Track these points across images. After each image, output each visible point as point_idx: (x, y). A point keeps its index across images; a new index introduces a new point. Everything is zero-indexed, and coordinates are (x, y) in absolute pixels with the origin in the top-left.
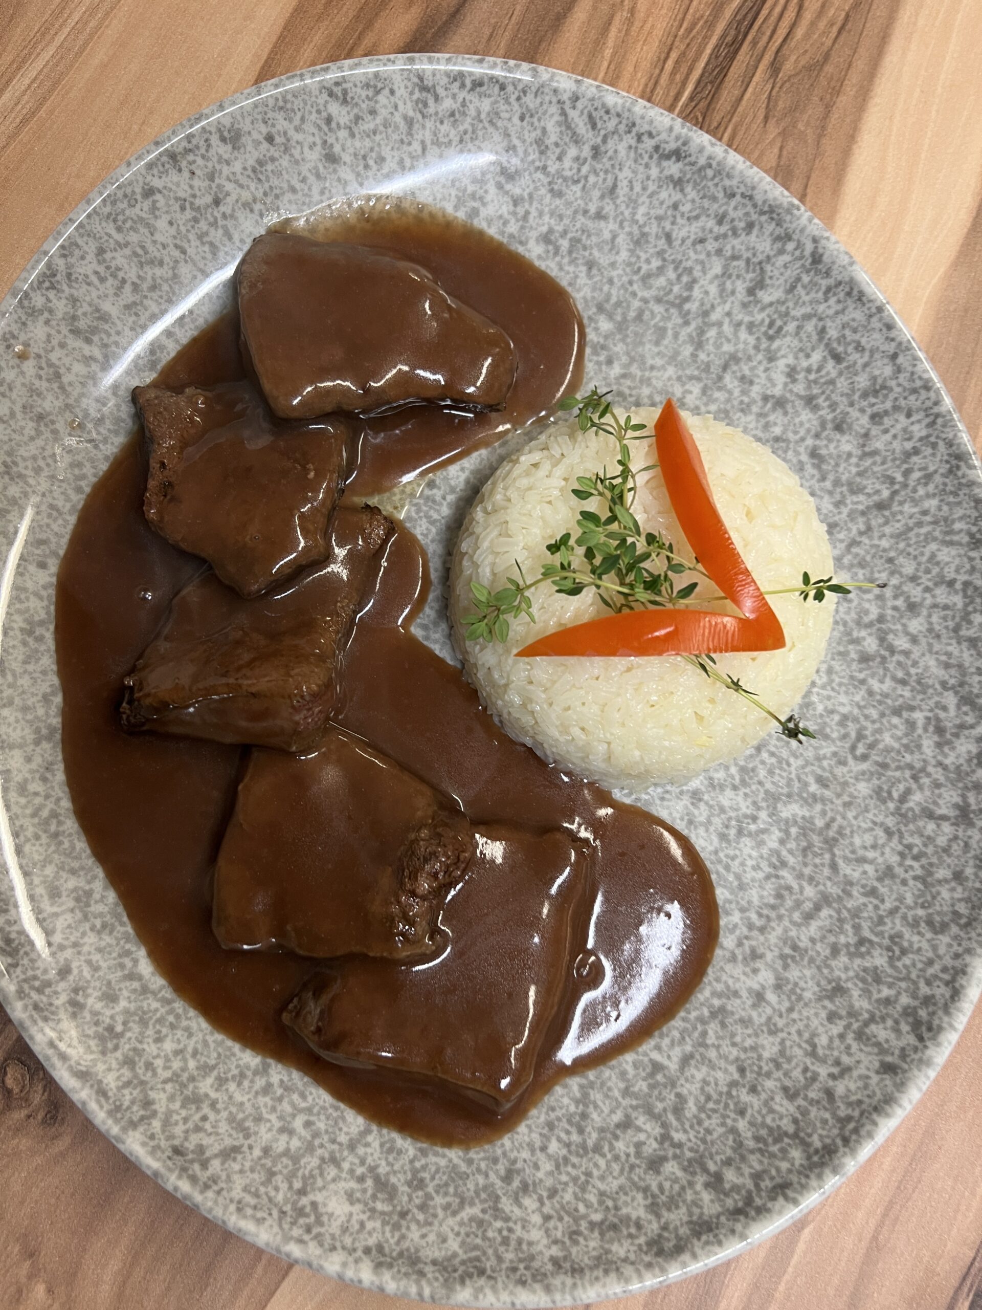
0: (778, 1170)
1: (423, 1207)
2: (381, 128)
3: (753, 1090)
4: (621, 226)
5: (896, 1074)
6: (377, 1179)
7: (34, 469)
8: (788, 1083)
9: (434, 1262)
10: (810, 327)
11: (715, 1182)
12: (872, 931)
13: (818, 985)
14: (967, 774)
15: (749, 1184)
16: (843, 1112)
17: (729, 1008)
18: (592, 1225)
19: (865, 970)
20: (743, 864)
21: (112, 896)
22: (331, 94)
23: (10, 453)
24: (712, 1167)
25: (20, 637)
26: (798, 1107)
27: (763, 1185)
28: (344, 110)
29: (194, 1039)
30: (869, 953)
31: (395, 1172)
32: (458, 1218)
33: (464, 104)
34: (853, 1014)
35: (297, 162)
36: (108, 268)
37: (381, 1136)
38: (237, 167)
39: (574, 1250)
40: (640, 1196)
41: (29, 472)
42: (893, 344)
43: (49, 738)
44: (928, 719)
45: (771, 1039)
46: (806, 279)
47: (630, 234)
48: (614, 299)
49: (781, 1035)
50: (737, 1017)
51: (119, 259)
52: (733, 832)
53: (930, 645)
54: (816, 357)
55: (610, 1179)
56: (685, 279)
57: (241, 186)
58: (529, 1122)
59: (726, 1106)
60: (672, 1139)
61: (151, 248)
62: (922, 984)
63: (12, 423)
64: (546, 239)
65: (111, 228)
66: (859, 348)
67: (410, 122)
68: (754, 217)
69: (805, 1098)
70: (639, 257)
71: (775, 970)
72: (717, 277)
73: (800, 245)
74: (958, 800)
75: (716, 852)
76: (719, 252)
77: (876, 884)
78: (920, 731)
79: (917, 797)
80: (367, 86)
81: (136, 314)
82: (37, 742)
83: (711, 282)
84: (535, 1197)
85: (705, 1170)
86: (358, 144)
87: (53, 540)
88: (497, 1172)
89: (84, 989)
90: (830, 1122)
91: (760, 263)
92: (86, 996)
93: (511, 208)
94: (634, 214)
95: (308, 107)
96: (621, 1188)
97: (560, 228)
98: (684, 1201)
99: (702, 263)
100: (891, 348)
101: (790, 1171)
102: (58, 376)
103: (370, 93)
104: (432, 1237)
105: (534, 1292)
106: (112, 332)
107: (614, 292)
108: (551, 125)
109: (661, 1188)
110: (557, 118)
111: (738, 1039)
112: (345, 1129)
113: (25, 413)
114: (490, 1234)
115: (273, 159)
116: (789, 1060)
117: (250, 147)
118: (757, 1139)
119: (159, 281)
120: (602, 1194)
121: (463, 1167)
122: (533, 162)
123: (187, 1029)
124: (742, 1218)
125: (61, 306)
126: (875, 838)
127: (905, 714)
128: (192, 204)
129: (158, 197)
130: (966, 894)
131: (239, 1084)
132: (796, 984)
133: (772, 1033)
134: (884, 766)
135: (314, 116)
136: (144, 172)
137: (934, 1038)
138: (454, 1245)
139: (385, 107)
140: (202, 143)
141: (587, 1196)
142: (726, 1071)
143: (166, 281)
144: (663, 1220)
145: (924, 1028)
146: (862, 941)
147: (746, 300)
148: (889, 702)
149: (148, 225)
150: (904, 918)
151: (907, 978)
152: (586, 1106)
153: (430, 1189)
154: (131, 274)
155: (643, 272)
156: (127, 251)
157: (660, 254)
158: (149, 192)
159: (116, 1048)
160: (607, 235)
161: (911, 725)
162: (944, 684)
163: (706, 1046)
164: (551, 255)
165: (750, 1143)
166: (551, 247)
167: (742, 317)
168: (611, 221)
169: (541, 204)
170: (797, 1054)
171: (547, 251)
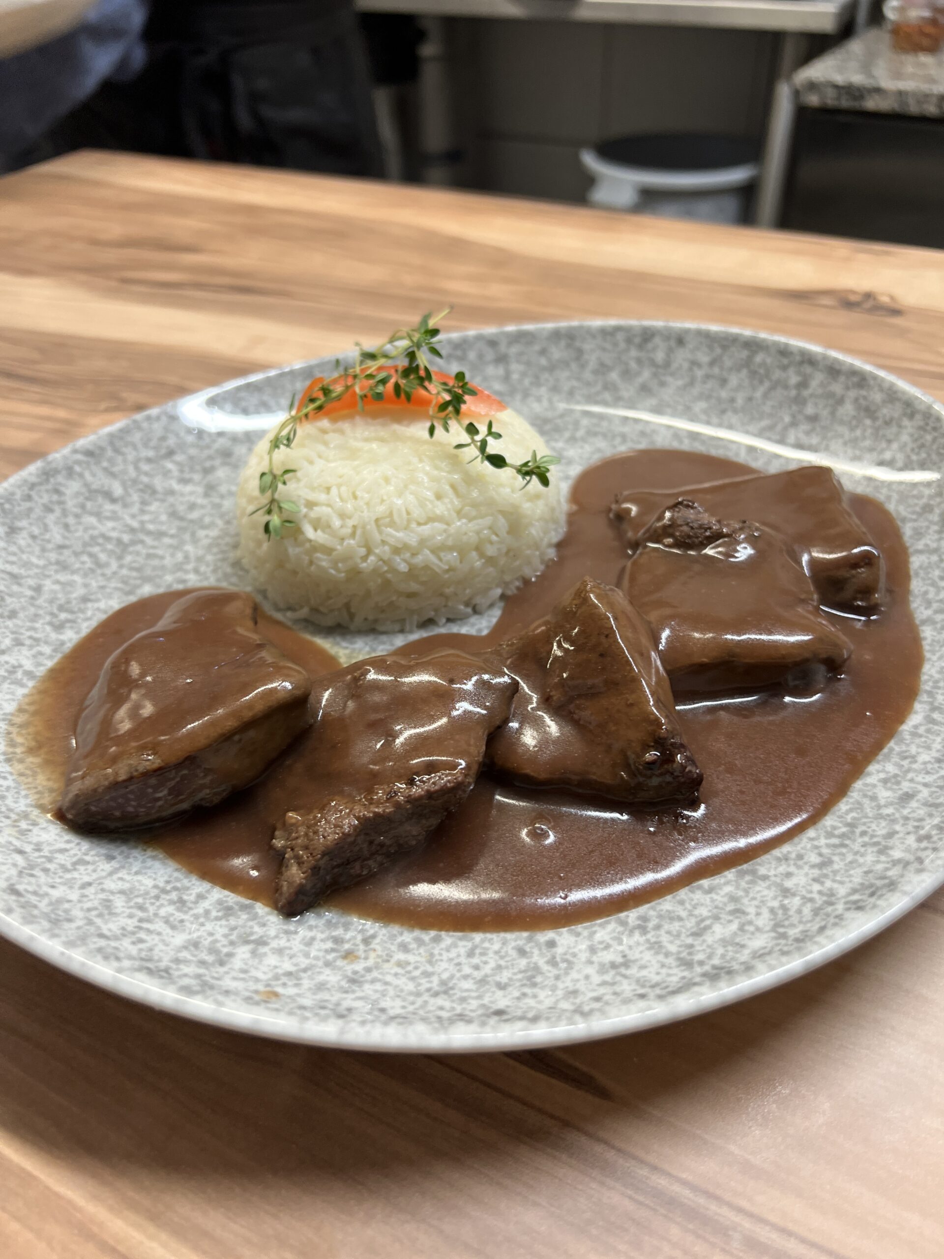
0: (773, 361)
4: (49, 576)
5: (681, 337)
7: (428, 977)
8: (718, 386)
10: (145, 467)
12: (596, 385)
13: (646, 398)
15: (791, 369)
19: (624, 381)
20: (583, 453)
23: (417, 995)
25: (653, 932)
26: (729, 373)
27: (787, 363)
30: (611, 382)
31: (931, 522)
37: (913, 544)
40: (838, 413)
46: (105, 464)
47: (56, 572)
48: (120, 585)
49: (688, 403)
51: (109, 926)
55: (840, 432)
56: (101, 541)
59: (752, 408)
60: (792, 421)
61: (88, 905)
62: (619, 348)
63: (373, 997)
64: (59, 627)
65: (70, 925)
66: (163, 439)
68: (49, 487)
69: (722, 373)
70: (79, 569)
72: (100, 521)
73: (78, 462)
74: (492, 366)
75: (580, 464)
76: (77, 516)
77: (564, 393)
81: (182, 921)
90: (728, 354)
91: (91, 491)
94: (37, 566)
96: (841, 424)
97: (48, 618)
98: (824, 391)
101: (770, 356)
102: (289, 974)
105: (937, 412)
106: (210, 939)
109: (825, 407)
112: (927, 561)
113: (354, 991)
116: (702, 393)
119: (132, 904)
120: (852, 430)
121: (895, 498)
124: (813, 360)
125: (188, 969)
128: (25, 868)
129: (20, 888)
130: (553, 345)
137: (650, 330)
141: (859, 436)
143: (130, 899)
144: (844, 392)
145: (646, 336)
146: (606, 388)
147: (121, 505)
149: (59, 901)
150: (580, 373)
151: (619, 358)
155: (93, 566)
160: (57, 587)
164: (74, 625)
165: (767, 384)
166: (68, 625)
167: (135, 509)
168: (43, 582)
169: (22, 627)
170: (696, 391)
171: (72, 628)
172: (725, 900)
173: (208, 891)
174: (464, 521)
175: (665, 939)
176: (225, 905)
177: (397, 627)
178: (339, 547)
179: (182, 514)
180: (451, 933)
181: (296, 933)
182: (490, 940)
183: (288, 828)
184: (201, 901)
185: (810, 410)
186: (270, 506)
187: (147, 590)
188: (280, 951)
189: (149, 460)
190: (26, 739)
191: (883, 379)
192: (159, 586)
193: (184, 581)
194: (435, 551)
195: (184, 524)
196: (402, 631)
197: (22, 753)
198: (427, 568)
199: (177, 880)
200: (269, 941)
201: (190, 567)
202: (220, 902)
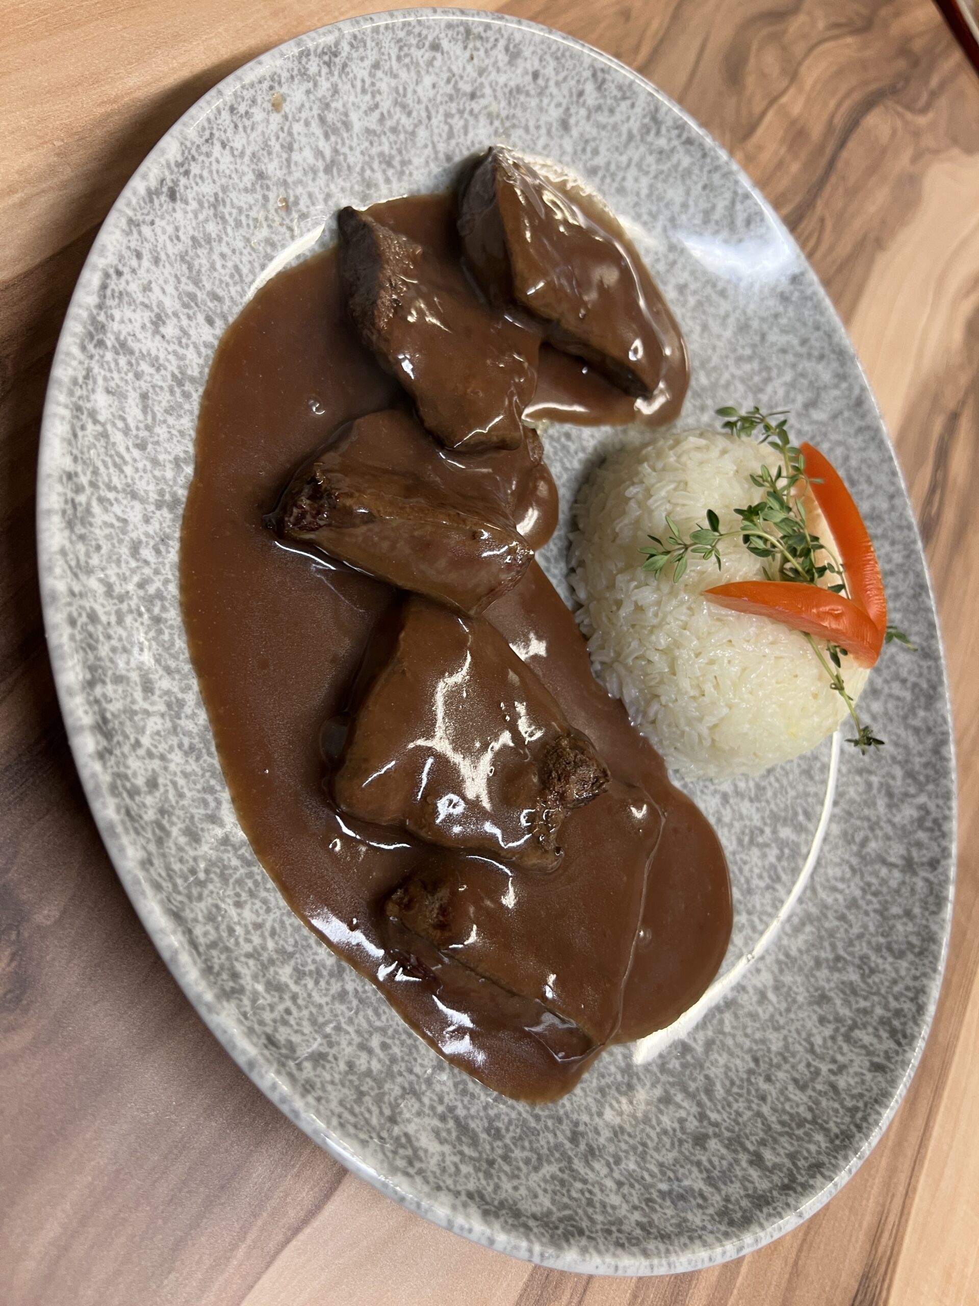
0: (808, 1151)
1: (506, 1158)
2: (609, 128)
3: (768, 1079)
4: (734, 311)
5: (886, 1073)
6: (457, 1120)
7: (236, 220)
8: (797, 1076)
9: (534, 1217)
11: (757, 1160)
12: (845, 950)
13: (808, 991)
14: (910, 833)
15: (788, 1163)
16: (849, 1103)
17: (740, 1001)
18: (663, 1195)
19: (843, 983)
20: (751, 871)
21: (203, 717)
22: (594, 75)
23: (224, 189)
24: (751, 1148)
25: (170, 382)
26: (810, 1097)
27: (799, 1164)
28: (595, 94)
29: (272, 916)
30: (844, 969)
31: (473, 1117)
32: (540, 1174)
33: (673, 150)
34: (838, 1020)
35: (541, 109)
36: (373, 84)
37: (454, 1075)
38: (502, 79)
39: (655, 1217)
40: (695, 1169)
41: (231, 221)
43: (172, 507)
44: (881, 784)
45: (776, 1035)
46: (846, 414)
47: (738, 320)
48: (712, 364)
49: (785, 1032)
50: (746, 1010)
51: (385, 84)
52: (746, 839)
53: (885, 726)
55: (664, 1152)
56: (764, 374)
57: (495, 97)
58: (584, 1085)
59: (749, 1092)
60: (709, 1119)
61: (409, 94)
62: (891, 999)
63: (238, 161)
65: (394, 52)
66: (869, 481)
67: (631, 137)
68: (827, 352)
69: (814, 1090)
70: (738, 341)
71: (773, 973)
73: (850, 388)
74: (904, 852)
75: (734, 853)
76: (794, 366)
77: (845, 911)
78: (875, 791)
79: (873, 845)
80: (620, 88)
81: (371, 143)
82: (159, 505)
83: (781, 386)
84: (603, 1162)
85: (745, 1149)
86: (588, 129)
87: (228, 302)
88: (563, 1132)
89: (170, 814)
90: (841, 1111)
91: (818, 389)
92: (173, 824)
93: (666, 251)
95: (574, 73)
96: (676, 1161)
97: (692, 287)
98: (736, 1176)
99: (779, 368)
100: (892, 489)
101: (819, 1153)
102: (290, 148)
103: (619, 95)
104: (523, 1191)
105: (634, 1255)
106: (347, 142)
107: (714, 358)
108: (721, 204)
109: (710, 1161)
110: (727, 203)
111: (749, 1031)
112: (419, 1061)
113: (252, 160)
114: (574, 1194)
115: (528, 94)
116: (793, 1055)
117: (519, 71)
118: (783, 1123)
119: (400, 128)
120: (661, 1165)
121: (533, 1123)
122: (695, 225)
123: (265, 901)
124: (791, 1192)
125: (325, 85)
126: (843, 872)
127: (865, 775)
128: (456, 82)
129: (438, 55)
130: (916, 929)
131: (317, 983)
132: (790, 988)
133: (777, 1029)
134: (849, 814)
135: (573, 83)
136: (443, 25)
137: (910, 1044)
138: (545, 1201)
139: (621, 113)
140: (492, 39)
141: (648, 1166)
142: (743, 1060)
143: (406, 132)
144: (723, 1193)
145: (900, 1036)
146: (838, 958)
148: (854, 762)
149: (418, 73)
150: (869, 943)
151: (877, 993)
152: (630, 1076)
153: (508, 1141)
154: (386, 104)
155: (738, 353)
156: (393, 83)
157: (754, 346)
158: (435, 47)
159: (200, 898)
161: (869, 785)
162: (894, 759)
163: (723, 1033)
164: (681, 303)
166: (682, 298)
172: (160, 458)
173: (390, 191)
175: (158, 378)
176: (373, 189)
180: (264, 283)
181: (325, 202)
182: (241, 296)
184: (384, 176)
188: (314, 171)
199: (410, 182)
200: (327, 177)
202: (377, 187)
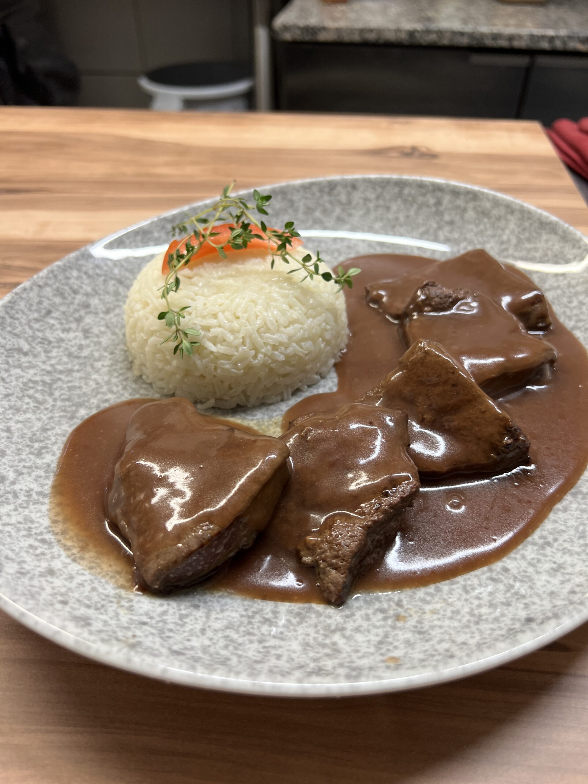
0: (416, 192)
4: (11, 419)
5: (354, 184)
8: (385, 212)
10: (36, 326)
15: (428, 195)
18: (489, 218)
19: (325, 216)
23: (467, 627)
26: (390, 203)
27: (425, 192)
28: (7, 565)
32: (535, 246)
35: (70, 589)
36: (266, 656)
37: (542, 285)
38: (103, 617)
39: (503, 214)
40: (466, 217)
41: (464, 614)
42: (34, 287)
47: (13, 414)
48: (62, 414)
51: (251, 654)
54: (52, 321)
55: (470, 229)
57: (117, 614)
59: (410, 222)
60: (438, 226)
61: (221, 644)
62: (316, 196)
63: (446, 638)
64: (39, 454)
65: (233, 662)
69: (385, 203)
72: (23, 371)
76: (7, 371)
83: (28, 373)
84: (501, 239)
85: (437, 210)
86: (28, 559)
87: (484, 577)
90: (386, 191)
93: (26, 476)
95: (20, 583)
96: (469, 224)
97: (27, 449)
98: (453, 206)
101: (413, 189)
104: (551, 243)
105: (527, 208)
107: (57, 415)
109: (456, 215)
112: (556, 294)
137: (332, 182)
140: (103, 634)
141: (483, 229)
144: (465, 205)
145: (332, 187)
147: (32, 356)
149: (205, 649)
151: (318, 202)
154: (254, 646)
155: (36, 405)
156: (240, 652)
160: (20, 425)
164: (48, 450)
165: (415, 206)
166: (43, 451)
167: (43, 356)
168: (9, 424)
169: (15, 460)
170: (372, 216)
171: (47, 452)
172: (578, 512)
173: (276, 607)
174: (311, 320)
175: (567, 545)
176: (294, 612)
177: (279, 398)
178: (236, 353)
179: (76, 353)
180: (443, 583)
181: (353, 615)
182: (469, 579)
183: (311, 549)
184: (278, 615)
185: (447, 218)
186: (177, 334)
187: (84, 413)
188: (357, 630)
189: (37, 320)
190: (73, 541)
191: (488, 194)
192: (91, 408)
193: (106, 401)
194: (298, 342)
195: (81, 361)
196: (282, 400)
197: (79, 552)
198: (295, 355)
199: (252, 606)
200: (344, 626)
201: (105, 389)
202: (290, 612)
